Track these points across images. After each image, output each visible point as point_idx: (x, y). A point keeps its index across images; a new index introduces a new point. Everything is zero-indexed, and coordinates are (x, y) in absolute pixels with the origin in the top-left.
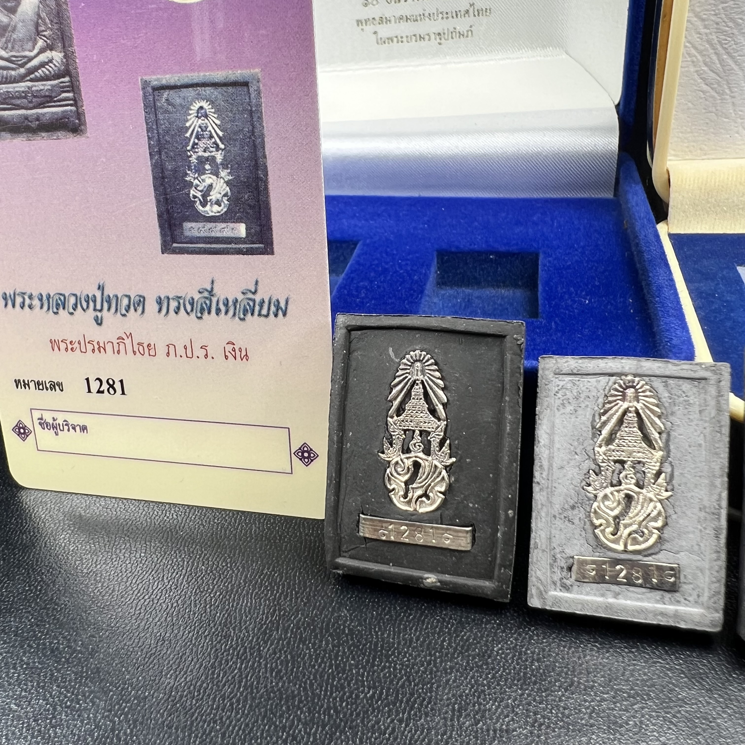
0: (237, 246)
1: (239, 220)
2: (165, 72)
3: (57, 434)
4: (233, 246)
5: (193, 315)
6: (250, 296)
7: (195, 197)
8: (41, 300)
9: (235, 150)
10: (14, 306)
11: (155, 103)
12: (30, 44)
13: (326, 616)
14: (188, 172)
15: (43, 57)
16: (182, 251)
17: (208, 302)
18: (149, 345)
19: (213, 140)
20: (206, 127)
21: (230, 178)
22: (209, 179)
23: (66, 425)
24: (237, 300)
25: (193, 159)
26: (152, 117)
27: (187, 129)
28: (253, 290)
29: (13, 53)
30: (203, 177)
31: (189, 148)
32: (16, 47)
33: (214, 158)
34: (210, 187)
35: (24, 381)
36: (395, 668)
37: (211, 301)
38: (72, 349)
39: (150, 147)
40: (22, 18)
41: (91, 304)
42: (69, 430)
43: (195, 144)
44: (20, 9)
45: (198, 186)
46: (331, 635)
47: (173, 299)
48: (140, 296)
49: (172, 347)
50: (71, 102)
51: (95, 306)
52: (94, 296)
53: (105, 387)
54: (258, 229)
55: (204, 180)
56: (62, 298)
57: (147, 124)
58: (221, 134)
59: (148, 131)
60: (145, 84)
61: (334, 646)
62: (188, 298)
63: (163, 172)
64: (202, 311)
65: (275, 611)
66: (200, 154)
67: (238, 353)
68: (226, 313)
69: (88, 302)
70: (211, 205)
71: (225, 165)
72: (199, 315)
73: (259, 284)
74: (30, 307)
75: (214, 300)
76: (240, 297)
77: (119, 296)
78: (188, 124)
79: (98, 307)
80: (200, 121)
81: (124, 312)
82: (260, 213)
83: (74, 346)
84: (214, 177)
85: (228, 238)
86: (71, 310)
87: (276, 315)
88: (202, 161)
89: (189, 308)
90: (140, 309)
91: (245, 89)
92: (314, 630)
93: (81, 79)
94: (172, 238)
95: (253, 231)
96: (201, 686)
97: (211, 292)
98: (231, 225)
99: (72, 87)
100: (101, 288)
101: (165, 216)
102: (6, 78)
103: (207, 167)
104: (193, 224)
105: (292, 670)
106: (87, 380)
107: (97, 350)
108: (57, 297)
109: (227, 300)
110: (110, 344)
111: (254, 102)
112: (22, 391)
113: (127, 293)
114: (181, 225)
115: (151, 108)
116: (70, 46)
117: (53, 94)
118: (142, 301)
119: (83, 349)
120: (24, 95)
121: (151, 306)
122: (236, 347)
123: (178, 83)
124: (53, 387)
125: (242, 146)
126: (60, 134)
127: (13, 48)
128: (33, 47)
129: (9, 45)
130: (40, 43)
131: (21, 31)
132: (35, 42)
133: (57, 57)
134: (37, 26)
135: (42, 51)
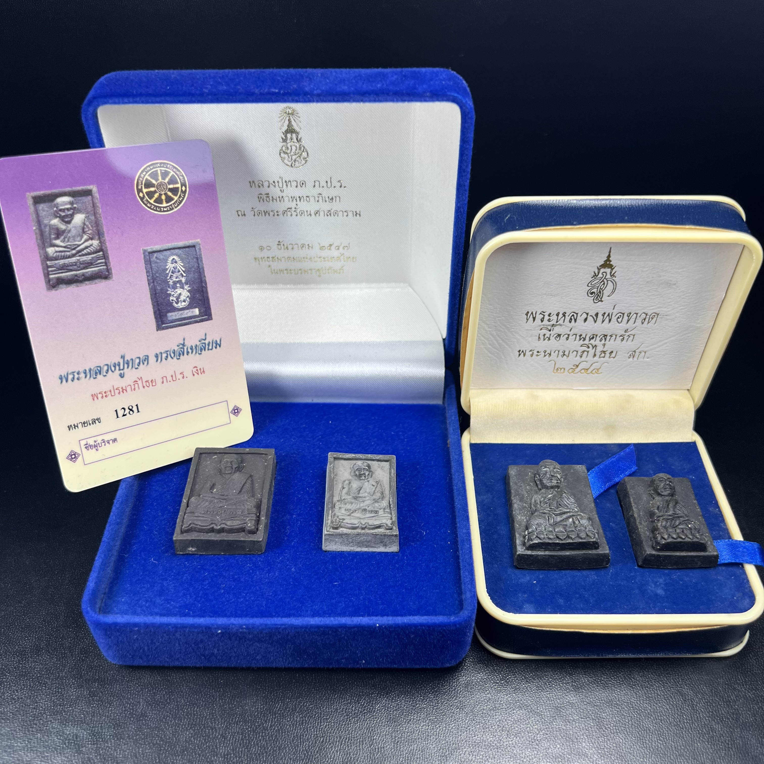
0: (195, 319)
1: (195, 307)
2: (155, 245)
3: (97, 450)
4: (193, 320)
5: (175, 358)
6: (203, 341)
7: (172, 300)
8: (85, 373)
9: (191, 275)
10: (66, 381)
11: (150, 259)
12: (79, 238)
14: (169, 289)
15: (87, 244)
16: (167, 328)
17: (182, 350)
18: (152, 381)
19: (180, 273)
20: (176, 267)
21: (190, 288)
22: (179, 291)
23: (103, 442)
24: (197, 345)
26: (149, 266)
27: (167, 269)
28: (204, 338)
29: (69, 243)
30: (176, 290)
31: (168, 278)
32: (70, 240)
33: (181, 281)
35: (74, 425)
37: (184, 349)
38: (106, 396)
39: (148, 280)
40: (74, 225)
41: (117, 367)
43: (171, 276)
44: (73, 222)
45: (174, 295)
47: (164, 353)
48: (146, 356)
49: (165, 379)
50: (104, 264)
51: (119, 368)
52: (119, 362)
53: (127, 411)
54: (204, 309)
55: (176, 292)
56: (99, 368)
57: (146, 269)
58: (184, 269)
59: (147, 273)
60: (145, 251)
62: (172, 349)
63: (155, 291)
64: (180, 355)
66: (174, 279)
67: (199, 371)
68: (192, 352)
69: (115, 367)
72: (178, 357)
73: (207, 335)
74: (78, 379)
75: (185, 348)
76: (198, 343)
77: (134, 359)
78: (167, 267)
79: (122, 368)
81: (137, 366)
82: (204, 302)
83: (107, 394)
84: (182, 290)
85: (190, 317)
86: (105, 374)
87: (216, 348)
88: (175, 283)
89: (172, 355)
90: (146, 363)
91: (194, 248)
93: (109, 252)
94: (162, 322)
95: (202, 311)
97: (184, 345)
98: (191, 310)
99: (104, 257)
100: (123, 357)
101: (158, 312)
102: (64, 256)
104: (173, 314)
106: (116, 411)
107: (121, 392)
108: (96, 369)
109: (192, 346)
110: (129, 386)
111: (198, 253)
112: (73, 431)
113: (138, 356)
114: (166, 316)
115: (148, 262)
116: (103, 237)
117: (93, 261)
118: (147, 358)
119: (113, 394)
120: (75, 264)
121: (152, 359)
122: (198, 369)
123: (162, 249)
124: (94, 421)
125: (194, 274)
126: (97, 281)
127: (68, 241)
128: (81, 239)
129: (66, 240)
130: (85, 237)
131: (73, 232)
132: (82, 237)
133: (95, 243)
134: (83, 229)
135: (86, 241)
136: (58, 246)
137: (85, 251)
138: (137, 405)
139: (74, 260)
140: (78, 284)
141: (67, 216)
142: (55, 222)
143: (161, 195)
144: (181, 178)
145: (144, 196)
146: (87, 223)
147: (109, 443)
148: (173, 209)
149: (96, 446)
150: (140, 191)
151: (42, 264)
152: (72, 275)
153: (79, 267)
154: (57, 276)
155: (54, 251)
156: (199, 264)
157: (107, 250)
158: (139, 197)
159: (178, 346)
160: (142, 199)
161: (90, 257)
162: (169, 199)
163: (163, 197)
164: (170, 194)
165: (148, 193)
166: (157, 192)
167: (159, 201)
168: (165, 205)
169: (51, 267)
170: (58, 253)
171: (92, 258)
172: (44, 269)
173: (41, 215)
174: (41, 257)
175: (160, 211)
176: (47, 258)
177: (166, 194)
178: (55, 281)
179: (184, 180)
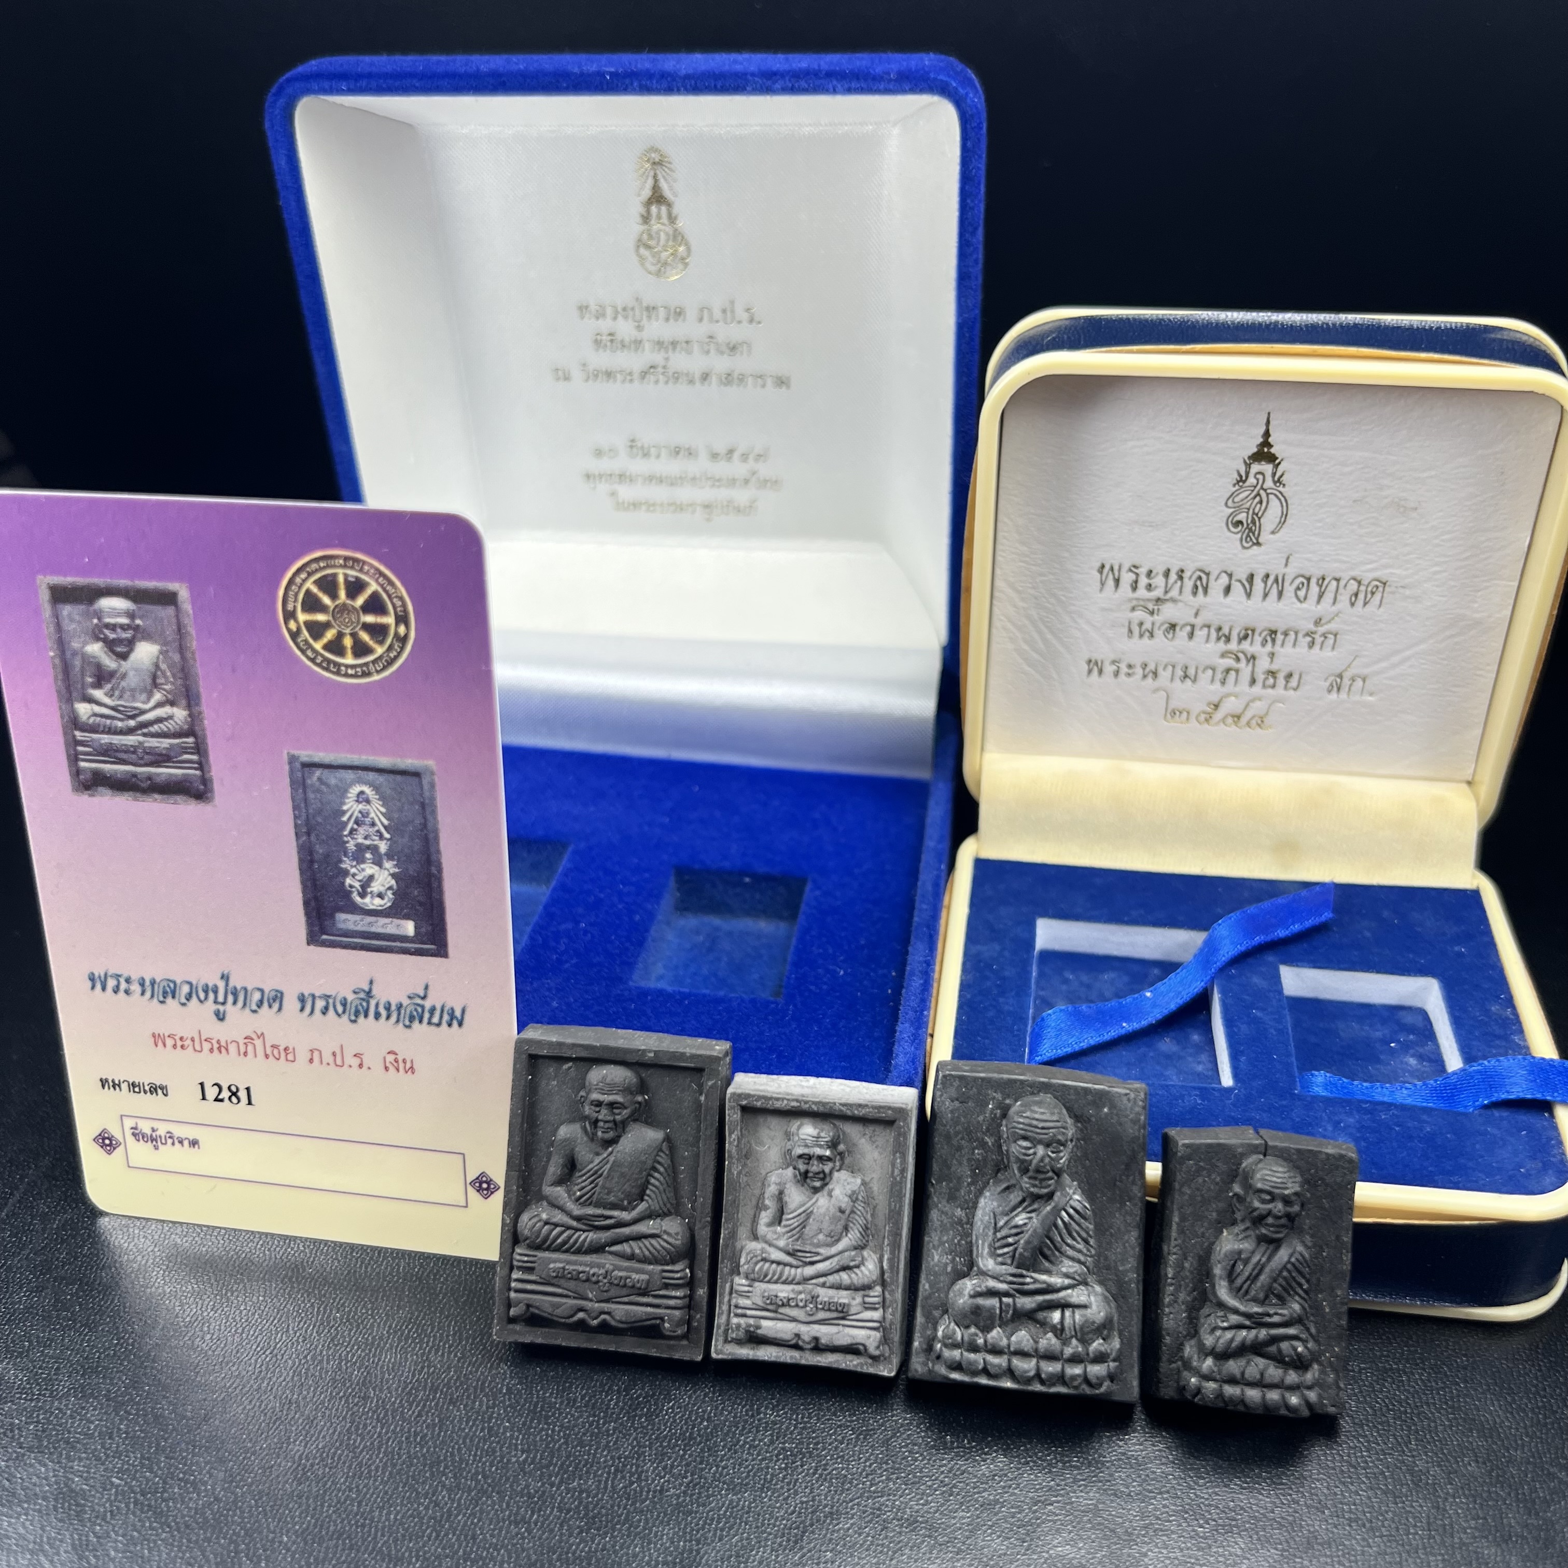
0: (403, 945)
1: (406, 917)
2: (318, 749)
3: (157, 1148)
4: (398, 944)
5: (345, 1018)
6: (419, 1001)
7: (352, 886)
8: (142, 985)
10: (103, 989)
11: (304, 780)
12: (145, 696)
13: (482, 1373)
14: (345, 859)
15: (161, 712)
16: (332, 944)
17: (365, 1004)
18: (286, 1049)
19: (376, 828)
20: (368, 814)
21: (397, 870)
22: (369, 869)
23: (171, 1137)
24: (401, 1005)
26: (301, 795)
28: (422, 995)
29: (122, 703)
30: (363, 866)
31: (345, 833)
32: (127, 697)
33: (376, 847)
34: (371, 877)
35: (113, 1081)
36: (553, 1431)
37: (368, 1003)
38: (182, 1047)
39: (296, 826)
40: (137, 666)
41: (211, 995)
42: (173, 1144)
43: (353, 829)
44: (135, 655)
46: (486, 1395)
47: (320, 997)
48: (277, 991)
49: (316, 1054)
50: (196, 765)
51: (216, 997)
52: (216, 986)
53: (225, 1094)
54: (430, 928)
55: (363, 870)
56: (172, 985)
57: (293, 800)
58: (386, 822)
59: (294, 808)
60: (293, 759)
61: (488, 1408)
62: (341, 996)
63: (311, 855)
64: (357, 1013)
65: (423, 1368)
66: (360, 841)
67: (402, 1064)
68: (388, 1017)
69: (206, 992)
70: (373, 898)
72: (353, 1018)
73: (430, 989)
74: (127, 992)
75: (373, 1002)
76: (406, 1001)
77: (249, 989)
79: (220, 999)
81: (254, 1007)
82: (432, 911)
83: (186, 1043)
84: (377, 868)
85: (392, 935)
86: (183, 1000)
87: (450, 1025)
88: (361, 849)
89: (340, 1009)
90: (276, 1006)
91: (417, 779)
92: (467, 1389)
94: (320, 928)
95: (423, 930)
96: (335, 1453)
97: (369, 993)
98: (395, 921)
99: (198, 749)
100: (225, 978)
102: (111, 729)
103: (368, 855)
104: (349, 917)
105: (439, 1434)
106: (202, 1084)
107: (216, 1051)
108: (165, 983)
109: (389, 1004)
110: (235, 1044)
111: (427, 794)
112: (110, 1093)
113: (261, 987)
115: (299, 785)
116: (198, 704)
117: (172, 754)
118: (279, 997)
119: (197, 1048)
120: (133, 750)
121: (291, 1003)
122: (400, 1058)
123: (335, 763)
124: (154, 1089)
125: (411, 838)
126: (179, 798)
127: (121, 697)
128: (150, 700)
129: (117, 693)
130: (158, 696)
131: (133, 680)
132: (150, 695)
133: (180, 714)
134: (154, 677)
135: (159, 705)
136: (98, 703)
137: (156, 727)
139: (131, 740)
140: (138, 795)
141: (119, 641)
142: (95, 649)
143: (341, 634)
144: (399, 603)
145: (299, 630)
146: (162, 665)
147: (181, 1143)
148: (369, 674)
149: (153, 1140)
150: (290, 615)
151: (65, 734)
152: (127, 772)
153: (142, 758)
154: (94, 765)
155: (90, 713)
156: (425, 818)
157: (205, 736)
158: (289, 630)
159: (355, 993)
160: (294, 635)
161: (165, 743)
162: (361, 649)
163: (348, 642)
164: (365, 636)
165: (310, 625)
166: (332, 627)
167: (335, 647)
168: (349, 660)
169: (82, 743)
170: (98, 719)
171: (171, 745)
172: (67, 744)
173: (65, 627)
174: (62, 717)
175: (338, 673)
176: (74, 723)
177: (354, 635)
178: (89, 776)
179: (405, 611)
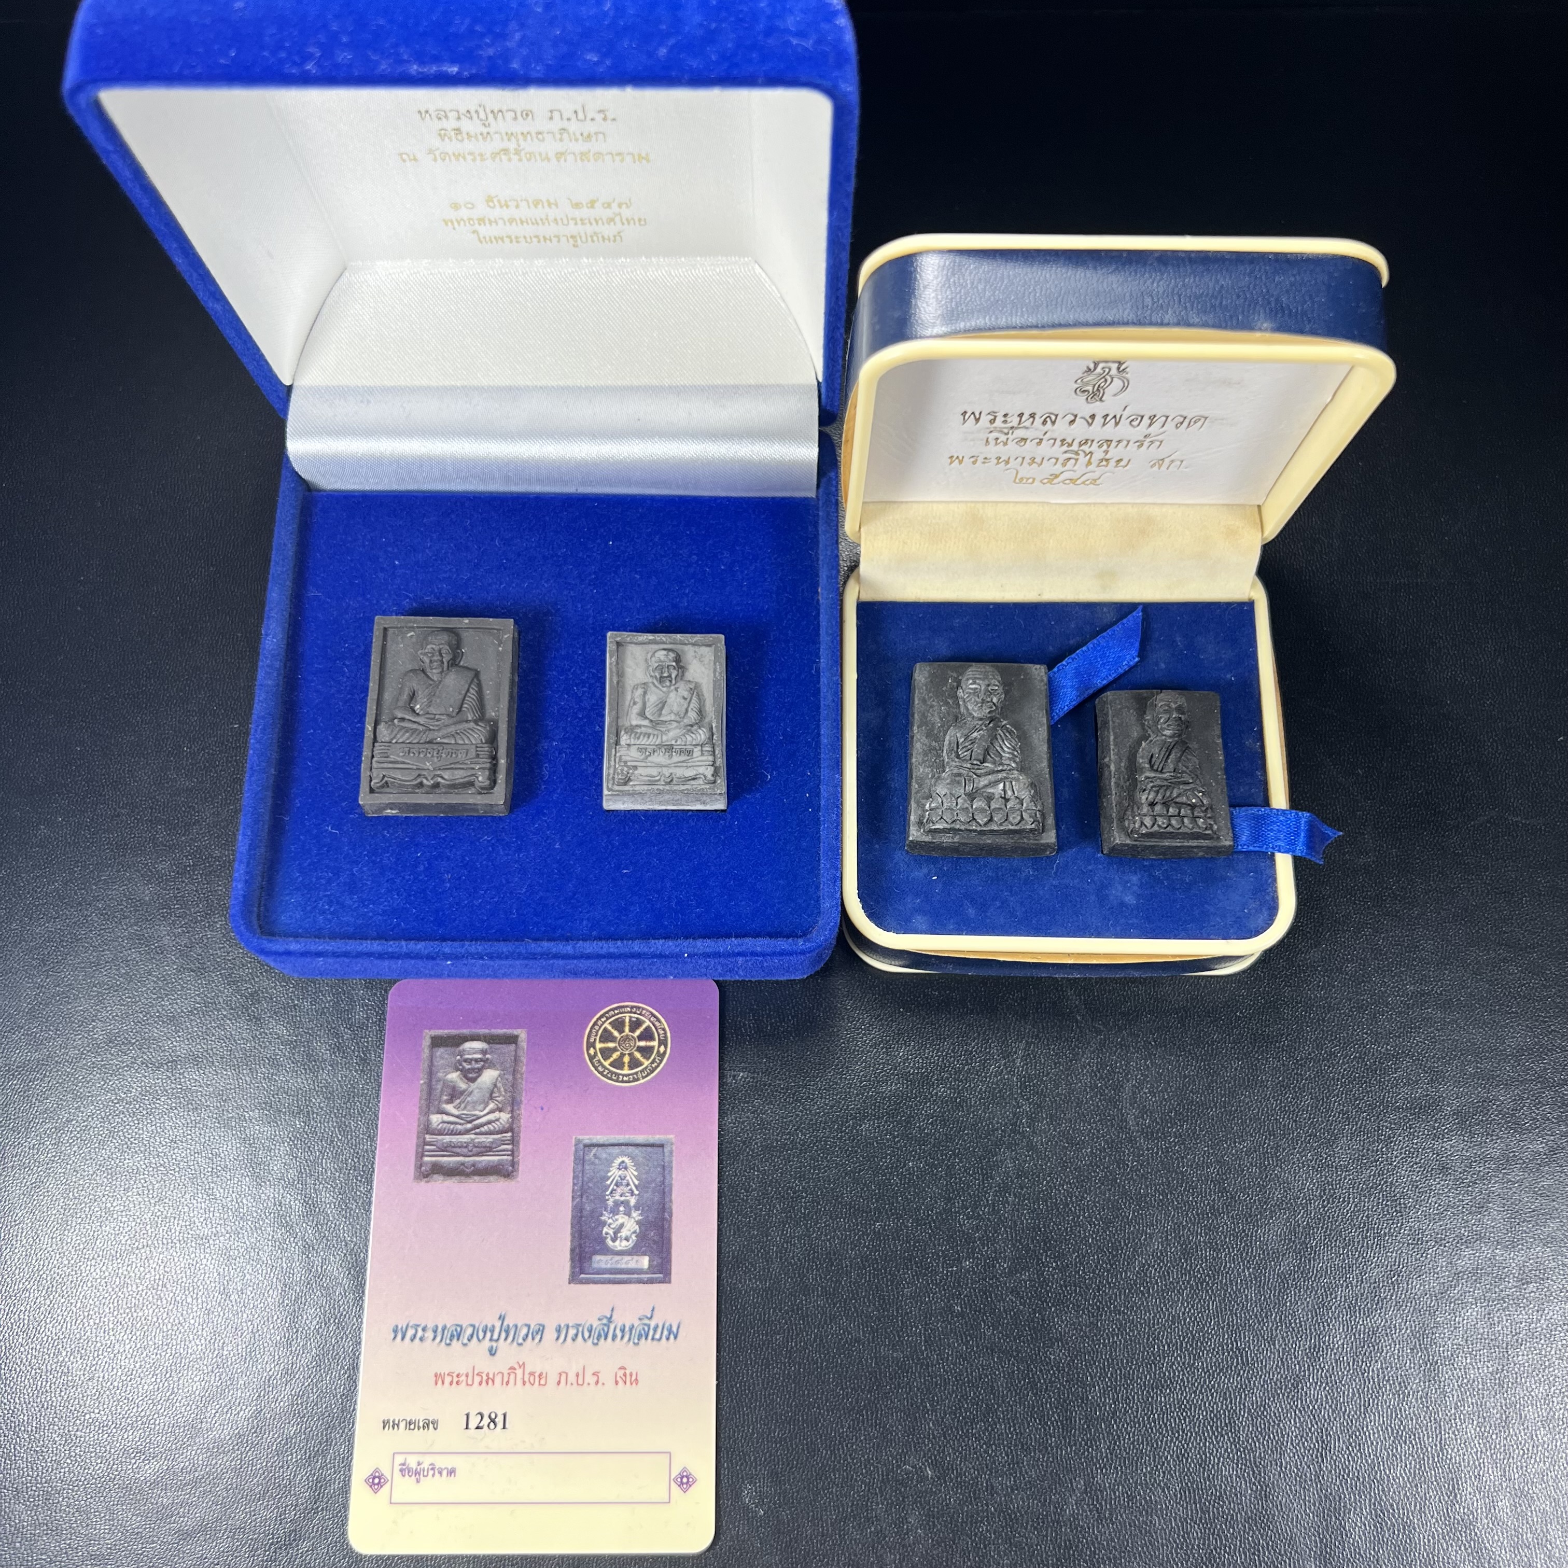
0: (639, 1276)
1: (644, 1254)
2: (597, 1134)
3: (418, 1481)
5: (590, 1342)
6: (647, 1321)
7: (607, 1234)
8: (435, 1331)
9: (647, 1195)
10: (403, 1339)
11: (584, 1157)
12: (482, 1106)
14: (604, 1213)
15: (491, 1117)
16: (588, 1282)
17: (606, 1329)
18: (540, 1375)
19: (630, 1187)
20: (625, 1177)
21: (641, 1218)
22: (621, 1219)
23: (432, 1469)
24: (633, 1326)
25: (610, 1203)
26: (580, 1168)
27: (609, 1178)
28: (649, 1316)
29: (465, 1112)
30: (616, 1217)
31: (608, 1193)
32: (469, 1108)
33: (628, 1202)
34: (622, 1226)
35: (395, 1420)
37: (609, 1327)
38: (457, 1383)
39: (573, 1192)
40: (480, 1086)
41: (489, 1335)
42: (433, 1475)
43: (613, 1190)
44: (480, 1080)
45: (611, 1224)
47: (573, 1327)
48: (540, 1325)
49: (564, 1376)
50: (509, 1153)
51: (492, 1336)
52: (493, 1326)
53: (486, 1420)
54: (660, 1261)
55: (617, 1220)
56: (459, 1329)
57: (574, 1172)
59: (574, 1178)
60: (578, 1142)
62: (587, 1325)
63: (581, 1212)
64: (599, 1337)
66: (617, 1197)
67: (628, 1379)
68: (622, 1338)
69: (485, 1333)
70: (621, 1241)
71: (637, 1208)
72: (596, 1341)
73: (656, 1310)
74: (421, 1339)
75: (612, 1327)
76: (637, 1323)
77: (519, 1326)
78: (609, 1174)
79: (495, 1337)
80: (621, 1172)
81: (521, 1341)
82: (662, 1248)
83: (461, 1379)
84: (627, 1218)
85: (631, 1269)
86: (466, 1341)
87: (668, 1339)
88: (617, 1204)
89: (586, 1335)
90: (537, 1338)
91: (661, 1149)
93: (522, 1135)
94: (580, 1269)
95: (655, 1263)
97: (610, 1320)
98: (636, 1258)
99: (513, 1141)
100: (502, 1318)
101: (577, 1250)
102: (453, 1131)
103: (622, 1209)
104: (602, 1258)
106: (468, 1415)
107: (484, 1383)
108: (454, 1328)
109: (624, 1326)
110: (500, 1375)
111: (667, 1159)
112: (389, 1432)
113: (528, 1323)
114: (590, 1258)
115: (580, 1161)
116: (519, 1109)
117: (494, 1146)
118: (541, 1329)
119: (470, 1382)
120: (466, 1145)
121: (550, 1334)
122: (628, 1373)
123: (607, 1143)
124: (426, 1425)
125: (653, 1192)
126: (492, 1178)
127: (465, 1108)
128: (484, 1109)
129: (463, 1106)
131: (476, 1096)
132: (487, 1105)
133: (505, 1117)
134: (492, 1092)
135: (491, 1112)
136: (448, 1114)
137: (486, 1127)
138: (505, 1415)
140: (463, 1178)
141: (472, 1070)
142: (454, 1076)
143: (623, 1055)
145: (596, 1053)
146: (499, 1085)
147: (440, 1473)
148: (638, 1080)
149: (417, 1474)
150: (591, 1045)
151: (418, 1138)
152: (458, 1162)
153: (471, 1151)
154: (434, 1159)
155: (440, 1121)
156: (664, 1177)
157: (519, 1132)
158: (589, 1054)
159: (599, 1319)
160: (592, 1058)
161: (491, 1138)
162: (634, 1063)
163: (626, 1059)
164: (638, 1055)
165: (603, 1051)
166: (618, 1050)
167: (618, 1064)
168: (626, 1071)
169: (429, 1143)
170: (445, 1125)
171: (494, 1139)
172: (418, 1145)
173: (436, 1063)
174: (419, 1126)
175: (617, 1081)
176: (428, 1129)
177: (630, 1055)
178: (430, 1166)
179: (666, 1037)
